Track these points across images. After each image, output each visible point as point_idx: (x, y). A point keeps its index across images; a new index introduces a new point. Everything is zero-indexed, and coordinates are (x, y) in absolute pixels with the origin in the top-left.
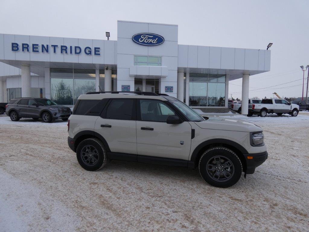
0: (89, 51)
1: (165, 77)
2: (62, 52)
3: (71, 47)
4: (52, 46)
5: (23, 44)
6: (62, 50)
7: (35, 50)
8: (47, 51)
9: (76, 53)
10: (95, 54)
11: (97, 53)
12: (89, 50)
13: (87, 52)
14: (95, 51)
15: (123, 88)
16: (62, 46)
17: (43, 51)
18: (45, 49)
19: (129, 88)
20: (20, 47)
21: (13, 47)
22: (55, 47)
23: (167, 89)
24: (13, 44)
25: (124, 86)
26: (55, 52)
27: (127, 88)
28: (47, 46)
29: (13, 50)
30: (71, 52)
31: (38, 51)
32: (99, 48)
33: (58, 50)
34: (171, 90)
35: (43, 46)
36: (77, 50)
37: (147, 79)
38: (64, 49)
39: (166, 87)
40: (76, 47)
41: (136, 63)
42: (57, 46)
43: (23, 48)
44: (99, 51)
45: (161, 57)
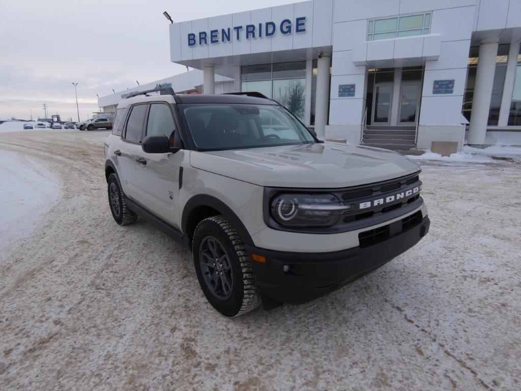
0: (287, 27)
1: (434, 59)
2: (247, 37)
3: (260, 25)
4: (235, 28)
5: (200, 34)
6: (248, 32)
7: (213, 40)
8: (229, 39)
9: (267, 34)
10: (298, 31)
11: (300, 27)
12: (288, 25)
13: (285, 29)
14: (298, 25)
15: (341, 90)
16: (248, 27)
17: (223, 40)
18: (226, 36)
19: (352, 89)
20: (197, 39)
21: (189, 40)
22: (238, 29)
23: (437, 86)
24: (189, 35)
25: (344, 85)
26: (238, 38)
27: (349, 89)
28: (229, 29)
29: (190, 44)
30: (260, 35)
31: (217, 41)
32: (304, 18)
33: (243, 33)
34: (448, 87)
35: (223, 31)
36: (269, 29)
37: (404, 68)
38: (250, 30)
39: (436, 82)
40: (267, 24)
41: (371, 35)
42: (241, 27)
43: (201, 39)
44: (303, 24)
45: (429, 14)
